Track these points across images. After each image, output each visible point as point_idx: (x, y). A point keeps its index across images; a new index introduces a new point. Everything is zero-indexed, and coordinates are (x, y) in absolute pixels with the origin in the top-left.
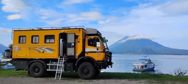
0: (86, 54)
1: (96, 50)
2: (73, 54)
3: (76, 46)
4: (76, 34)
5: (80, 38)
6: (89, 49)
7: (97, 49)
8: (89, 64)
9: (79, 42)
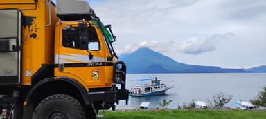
0: (56, 70)
1: (87, 60)
2: (15, 73)
3: (26, 47)
4: (26, 14)
5: (40, 25)
6: (64, 56)
7: (91, 57)
8: (66, 98)
9: (34, 36)
